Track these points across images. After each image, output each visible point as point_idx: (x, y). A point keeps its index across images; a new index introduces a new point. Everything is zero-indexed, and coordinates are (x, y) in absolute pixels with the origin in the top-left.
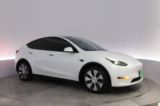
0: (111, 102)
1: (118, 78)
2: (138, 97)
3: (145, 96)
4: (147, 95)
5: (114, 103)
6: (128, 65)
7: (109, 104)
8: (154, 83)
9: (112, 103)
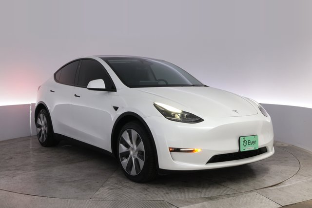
0: (216, 198)
1: (171, 151)
3: (289, 185)
4: (293, 183)
5: (224, 200)
6: (203, 120)
8: (308, 156)
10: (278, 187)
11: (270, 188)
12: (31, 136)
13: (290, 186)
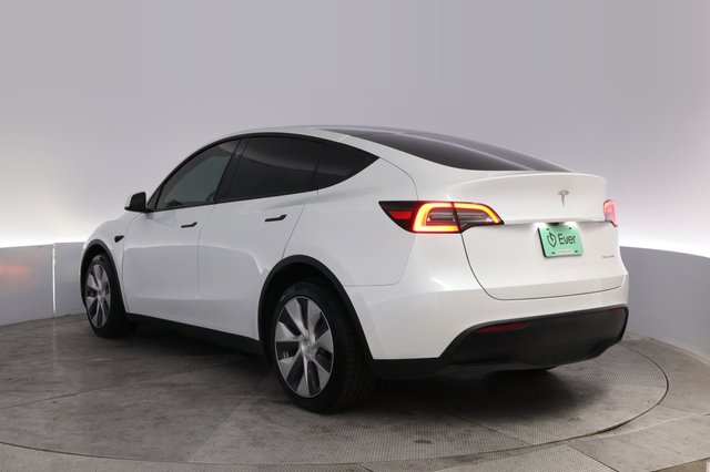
0: (477, 459)
2: (611, 434)
3: (643, 428)
4: (653, 425)
5: (493, 463)
7: (468, 467)
8: (686, 363)
9: (485, 464)
10: (618, 433)
11: (600, 436)
12: (53, 318)
13: (645, 431)
